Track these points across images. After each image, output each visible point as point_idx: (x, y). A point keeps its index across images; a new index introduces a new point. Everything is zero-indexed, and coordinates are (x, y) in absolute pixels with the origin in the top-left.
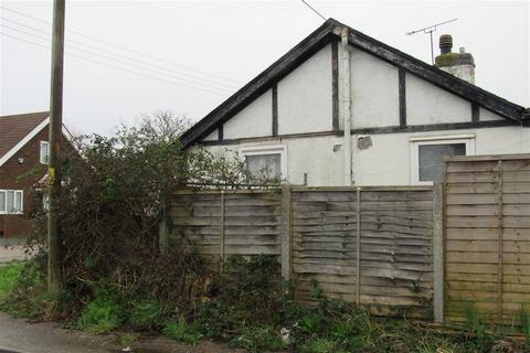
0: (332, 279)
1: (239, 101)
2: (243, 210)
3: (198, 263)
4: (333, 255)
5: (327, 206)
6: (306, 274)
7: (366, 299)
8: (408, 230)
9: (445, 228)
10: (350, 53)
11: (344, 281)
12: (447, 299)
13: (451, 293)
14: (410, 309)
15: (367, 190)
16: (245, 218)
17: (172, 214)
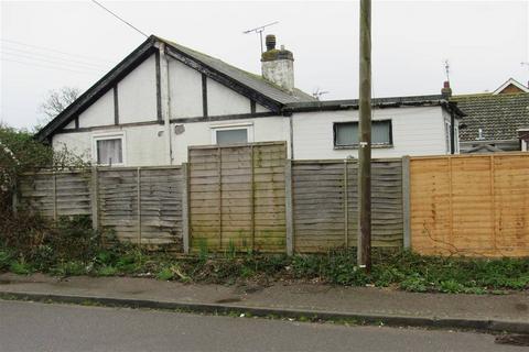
0: (124, 229)
1: (88, 98)
2: (67, 185)
3: (39, 222)
4: (124, 213)
5: (120, 181)
6: (108, 227)
7: (144, 241)
8: (169, 195)
9: (189, 193)
10: (168, 62)
11: (130, 230)
12: (191, 238)
13: (194, 234)
14: (169, 245)
15: (144, 169)
16: (69, 191)
17: (22, 189)
